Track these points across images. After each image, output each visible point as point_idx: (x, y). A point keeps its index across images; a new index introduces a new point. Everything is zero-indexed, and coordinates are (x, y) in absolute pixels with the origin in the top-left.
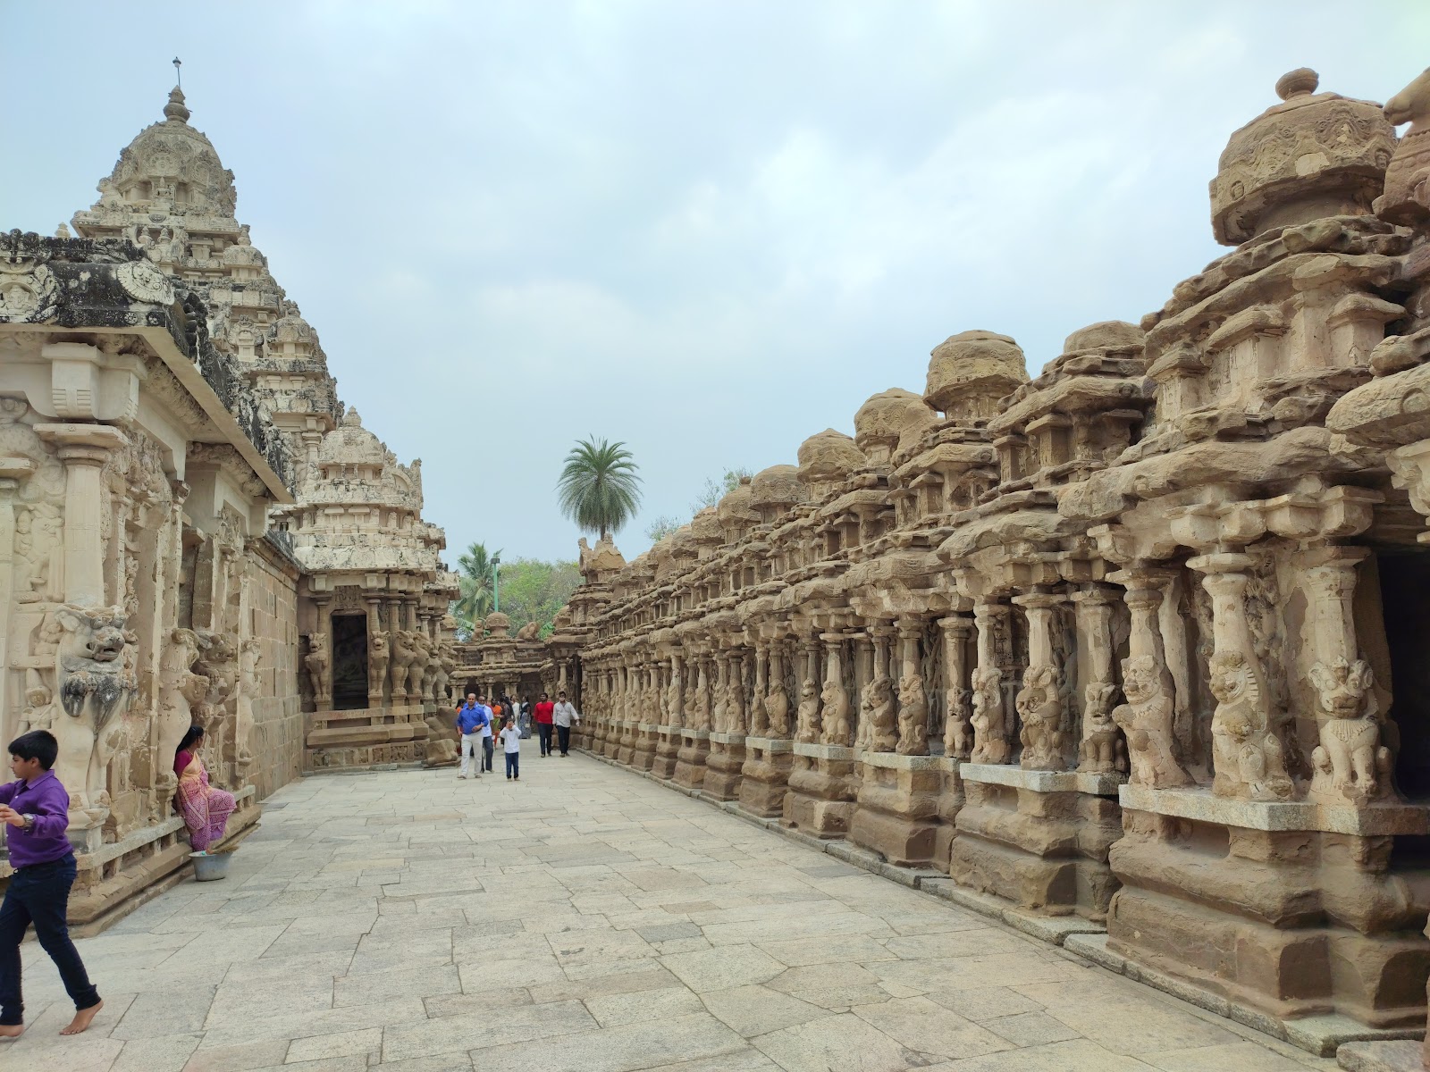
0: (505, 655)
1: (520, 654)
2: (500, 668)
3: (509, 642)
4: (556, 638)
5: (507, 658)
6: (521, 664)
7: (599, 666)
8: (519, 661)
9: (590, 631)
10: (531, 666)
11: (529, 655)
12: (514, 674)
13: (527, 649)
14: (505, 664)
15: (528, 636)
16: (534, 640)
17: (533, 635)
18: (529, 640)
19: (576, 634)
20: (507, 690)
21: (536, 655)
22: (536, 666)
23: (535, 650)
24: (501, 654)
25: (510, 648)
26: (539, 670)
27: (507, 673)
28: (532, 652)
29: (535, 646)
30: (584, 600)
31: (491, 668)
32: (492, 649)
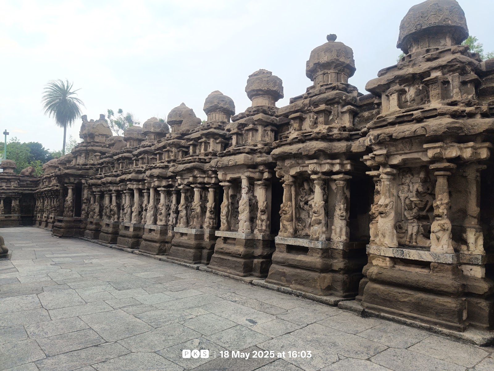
0: (12, 183)
1: (21, 183)
2: (10, 189)
3: (15, 176)
4: (67, 171)
5: (13, 185)
6: (22, 188)
7: (111, 188)
8: (21, 187)
9: (91, 168)
10: (28, 190)
11: (27, 184)
12: (18, 193)
13: (26, 181)
14: (12, 188)
15: (27, 174)
16: (30, 176)
17: (30, 173)
18: (27, 176)
19: (80, 170)
20: (13, 202)
21: (32, 184)
22: (31, 190)
23: (31, 181)
24: (10, 182)
25: (16, 179)
26: (33, 192)
27: (14, 192)
28: (29, 182)
29: (31, 179)
30: (86, 150)
31: (3, 189)
32: (5, 179)
